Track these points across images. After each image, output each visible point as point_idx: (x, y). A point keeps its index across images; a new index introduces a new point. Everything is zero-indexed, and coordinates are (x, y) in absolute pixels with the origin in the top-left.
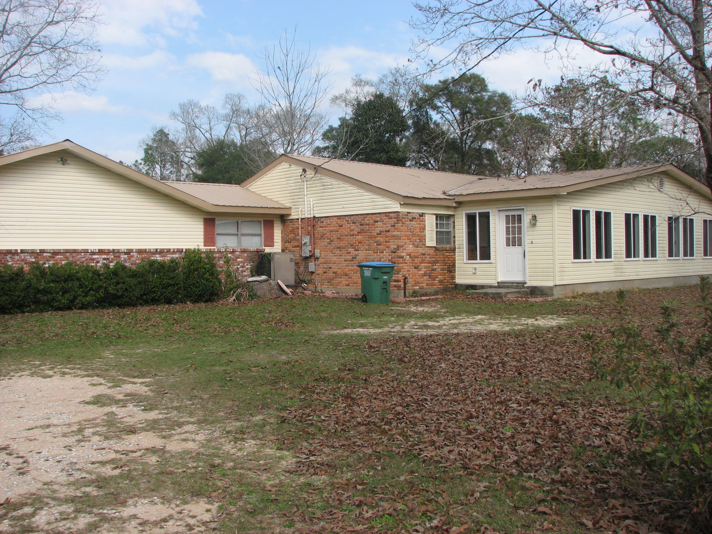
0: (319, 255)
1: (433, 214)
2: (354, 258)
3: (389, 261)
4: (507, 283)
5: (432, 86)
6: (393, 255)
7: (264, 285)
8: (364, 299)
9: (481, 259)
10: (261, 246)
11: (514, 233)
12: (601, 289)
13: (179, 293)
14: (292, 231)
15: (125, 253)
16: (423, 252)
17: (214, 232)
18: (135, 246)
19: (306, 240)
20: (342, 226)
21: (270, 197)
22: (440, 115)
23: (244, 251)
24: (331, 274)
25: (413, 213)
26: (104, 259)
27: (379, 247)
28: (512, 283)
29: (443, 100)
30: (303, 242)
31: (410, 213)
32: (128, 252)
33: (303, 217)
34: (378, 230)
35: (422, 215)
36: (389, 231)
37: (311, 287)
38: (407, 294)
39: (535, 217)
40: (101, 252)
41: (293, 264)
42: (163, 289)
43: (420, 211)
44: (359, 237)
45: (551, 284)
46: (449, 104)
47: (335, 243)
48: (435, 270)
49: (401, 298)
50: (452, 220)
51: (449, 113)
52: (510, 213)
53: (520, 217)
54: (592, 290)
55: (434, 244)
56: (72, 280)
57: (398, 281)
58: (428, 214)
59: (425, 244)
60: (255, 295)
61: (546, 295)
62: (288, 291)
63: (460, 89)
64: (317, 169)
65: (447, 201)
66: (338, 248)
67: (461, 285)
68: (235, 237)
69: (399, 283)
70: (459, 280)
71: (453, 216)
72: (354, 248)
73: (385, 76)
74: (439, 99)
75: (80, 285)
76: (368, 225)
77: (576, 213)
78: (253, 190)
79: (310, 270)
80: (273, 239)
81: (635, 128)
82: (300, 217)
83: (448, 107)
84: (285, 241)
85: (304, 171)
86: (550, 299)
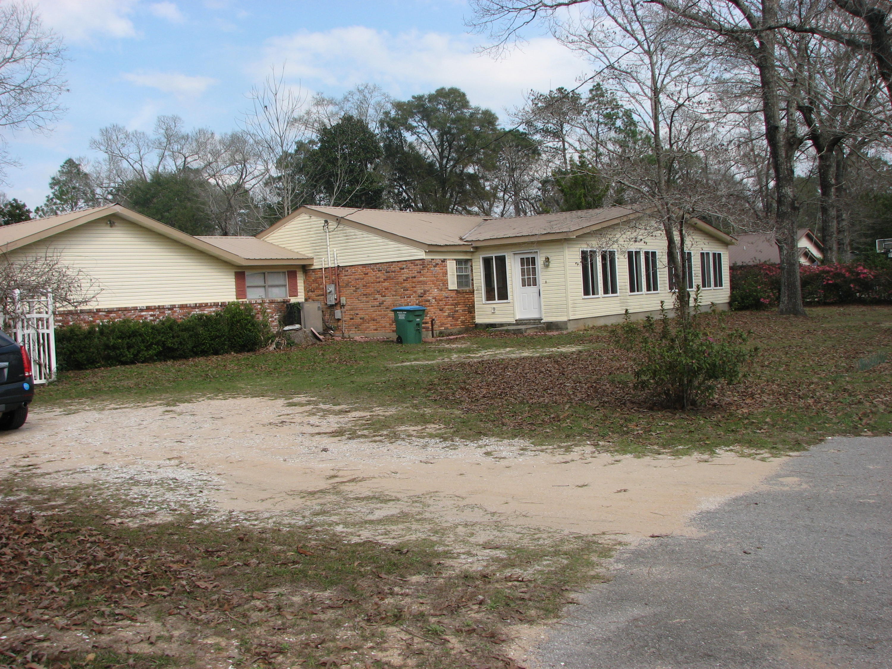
0: (345, 303)
1: (453, 259)
2: (381, 303)
3: (417, 305)
4: (524, 320)
5: (404, 103)
6: (420, 299)
7: (300, 333)
8: (400, 340)
9: (499, 299)
10: (286, 296)
11: (529, 274)
12: (609, 322)
13: (225, 344)
14: (315, 281)
15: (169, 309)
16: (446, 295)
17: (244, 285)
18: (178, 302)
19: (331, 288)
20: (367, 274)
21: (289, 248)
22: (415, 137)
23: (272, 302)
24: (358, 321)
25: (436, 259)
26: (151, 315)
27: (406, 292)
28: (530, 320)
29: (417, 119)
30: (328, 291)
31: (433, 259)
32: (172, 308)
33: (327, 266)
34: (404, 276)
35: (444, 261)
36: (415, 277)
37: (338, 333)
38: (435, 335)
39: (548, 259)
40: (148, 309)
41: (321, 312)
42: (211, 340)
43: (443, 257)
44: (386, 284)
45: (565, 319)
46: (425, 124)
47: (361, 291)
48: (457, 311)
49: (430, 338)
50: (470, 264)
51: (426, 134)
52: (525, 256)
53: (533, 259)
54: (601, 323)
55: (455, 287)
56: (136, 336)
57: (426, 323)
58: (449, 259)
59: (447, 288)
60: (293, 343)
61: (561, 329)
62: (321, 337)
63: (437, 105)
64: (339, 220)
65: (467, 247)
66: (364, 295)
67: (481, 325)
68: (263, 289)
69: (427, 325)
70: (479, 320)
71: (470, 260)
72: (381, 294)
73: (351, 93)
74: (413, 117)
75: (142, 340)
76: (394, 272)
77: (584, 254)
78: (271, 242)
79: (336, 318)
80: (297, 289)
81: (635, 143)
82: (324, 266)
83: (424, 127)
84: (307, 290)
85: (326, 222)
86: (565, 332)
